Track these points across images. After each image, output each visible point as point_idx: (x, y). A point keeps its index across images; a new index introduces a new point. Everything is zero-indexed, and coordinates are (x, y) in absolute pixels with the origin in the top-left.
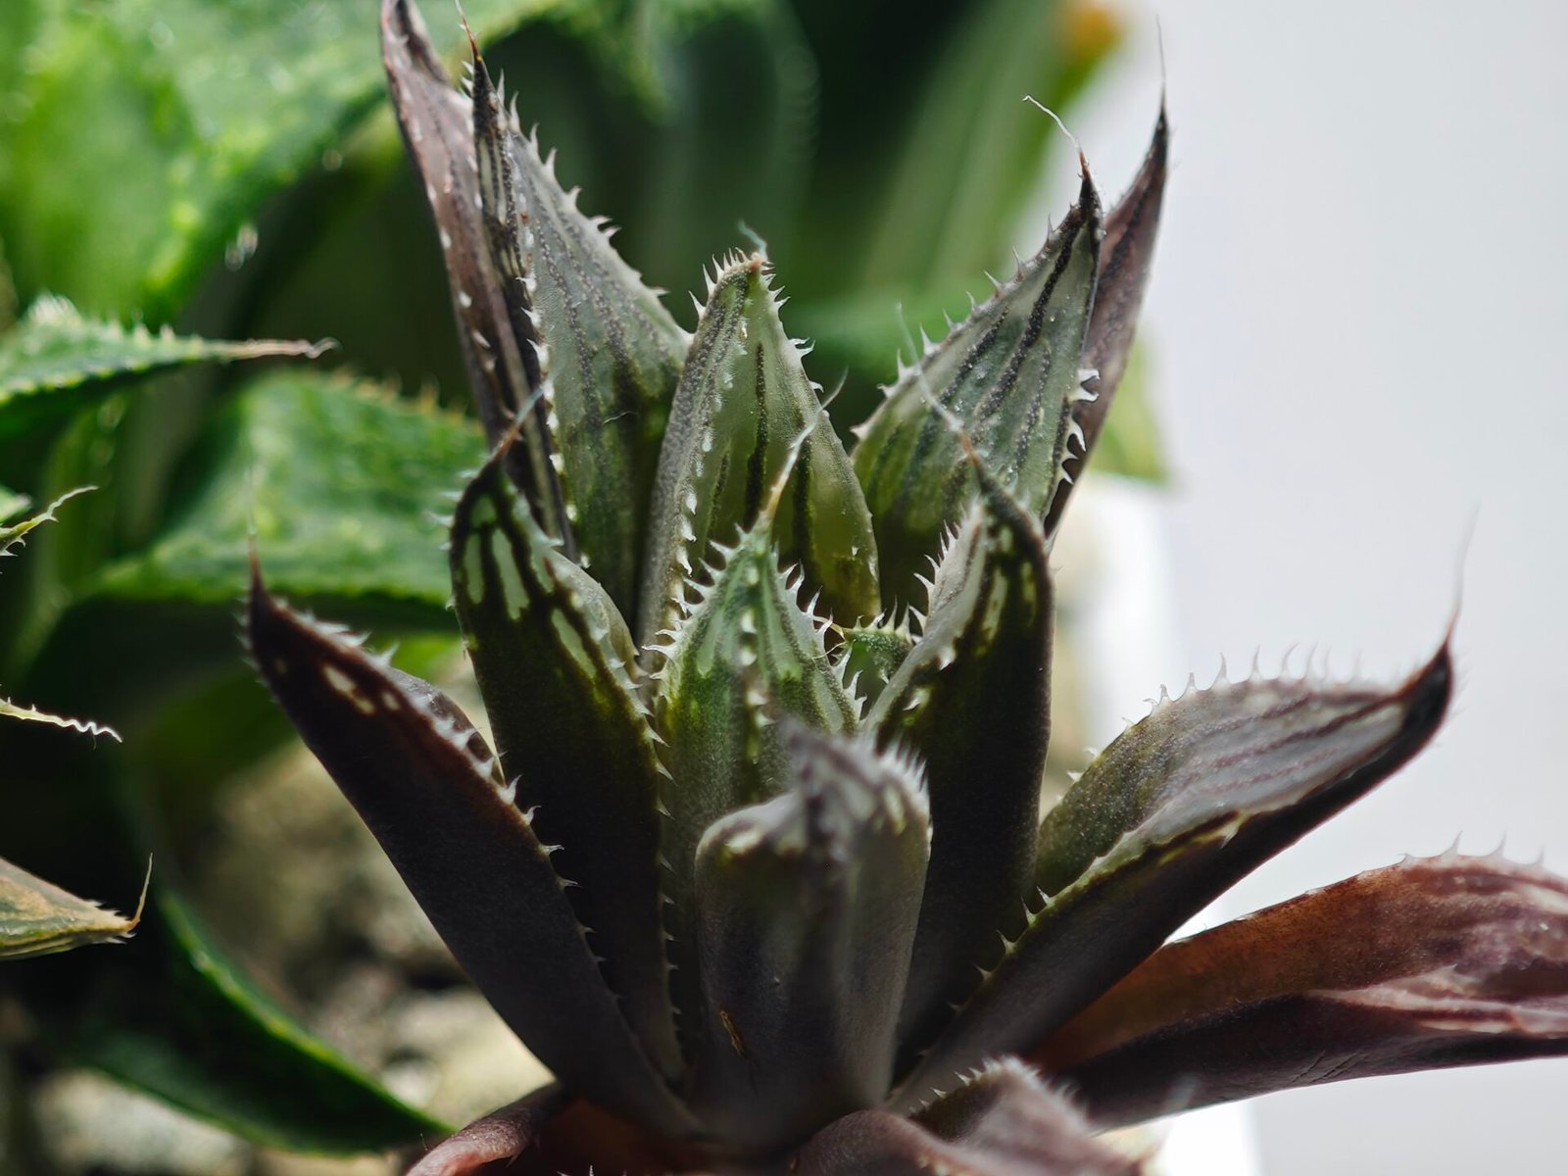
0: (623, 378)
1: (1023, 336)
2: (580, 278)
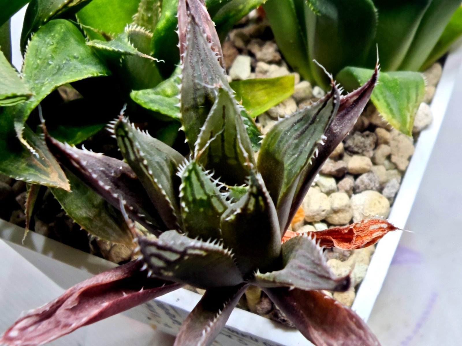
1: (310, 122)
2: (201, 68)
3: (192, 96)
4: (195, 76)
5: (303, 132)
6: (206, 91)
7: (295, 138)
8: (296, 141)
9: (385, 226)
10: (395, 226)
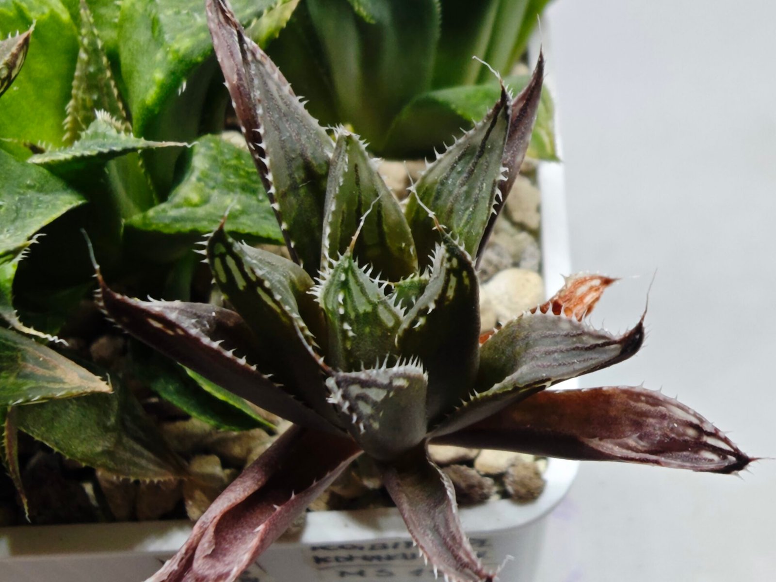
0: (307, 167)
1: (477, 153)
2: (287, 126)
3: (287, 173)
4: (283, 141)
5: (471, 172)
6: (306, 159)
7: (462, 185)
8: (465, 188)
9: (597, 282)
10: (612, 277)
